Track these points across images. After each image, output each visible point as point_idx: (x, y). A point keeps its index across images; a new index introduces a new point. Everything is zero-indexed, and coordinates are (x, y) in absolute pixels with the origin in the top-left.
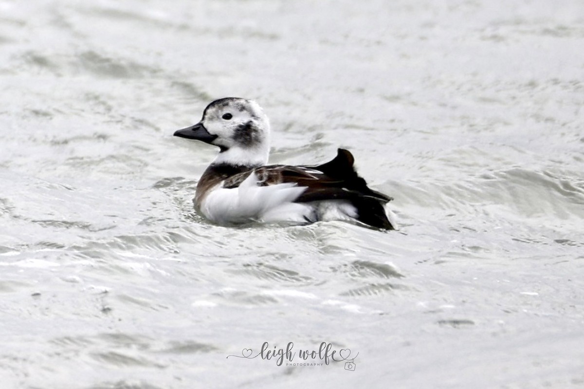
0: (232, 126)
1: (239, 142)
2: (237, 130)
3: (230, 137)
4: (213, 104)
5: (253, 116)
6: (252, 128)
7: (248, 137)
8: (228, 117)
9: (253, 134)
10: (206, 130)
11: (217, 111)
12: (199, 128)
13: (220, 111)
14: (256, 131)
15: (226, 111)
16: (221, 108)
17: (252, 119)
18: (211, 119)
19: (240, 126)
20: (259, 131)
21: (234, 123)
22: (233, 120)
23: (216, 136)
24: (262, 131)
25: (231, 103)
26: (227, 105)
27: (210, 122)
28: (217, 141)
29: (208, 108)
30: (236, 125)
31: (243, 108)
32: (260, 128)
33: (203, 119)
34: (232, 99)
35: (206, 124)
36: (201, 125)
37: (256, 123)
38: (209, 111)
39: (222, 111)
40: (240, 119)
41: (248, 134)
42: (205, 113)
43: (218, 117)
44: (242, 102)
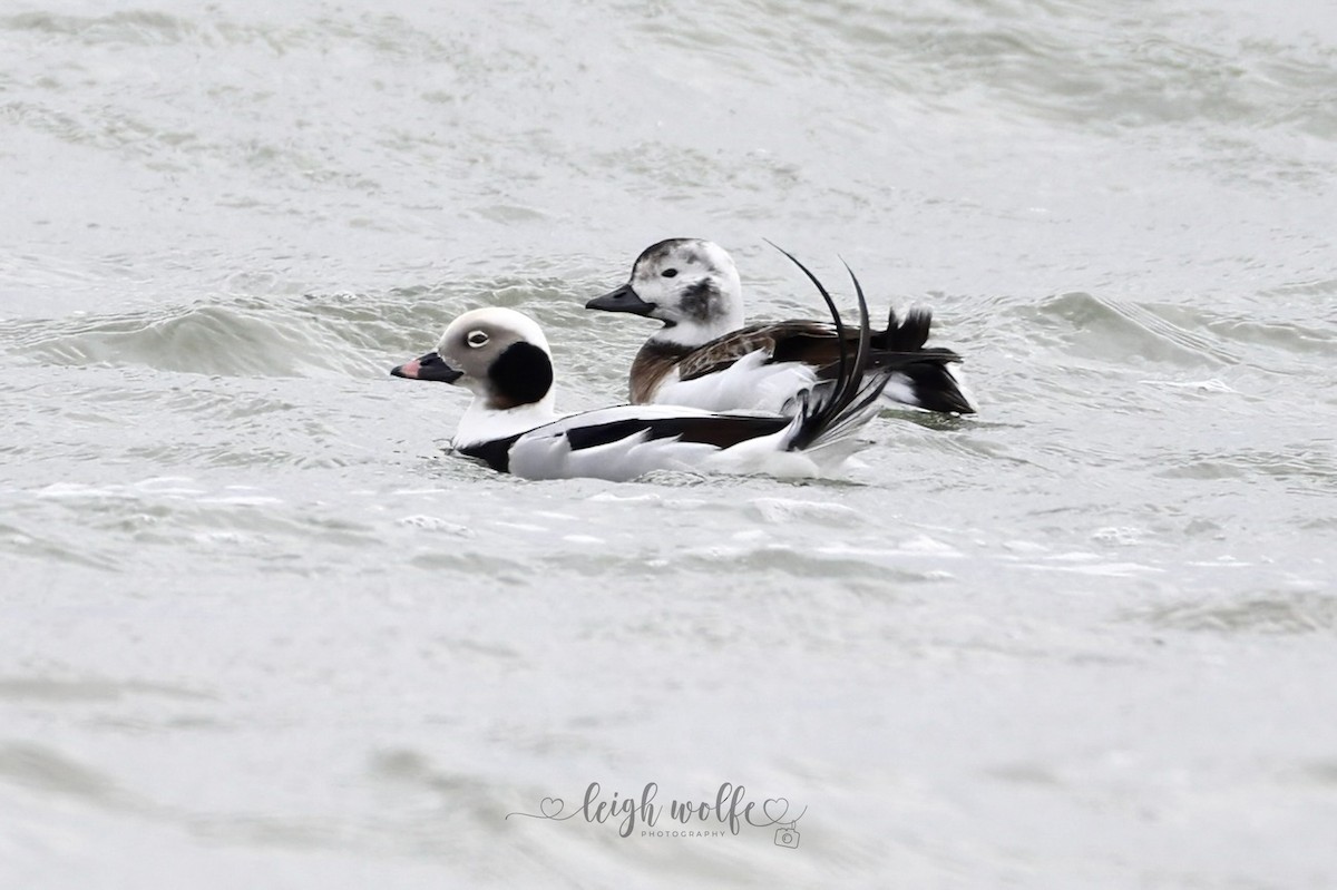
0: (677, 287)
1: (690, 313)
2: (686, 295)
3: (675, 306)
4: (645, 255)
5: (711, 269)
6: (711, 290)
7: (704, 306)
8: (671, 273)
9: (713, 300)
10: (636, 296)
11: (652, 267)
12: (624, 294)
13: (656, 266)
14: (716, 293)
15: (667, 265)
16: (657, 260)
17: (709, 275)
18: (645, 278)
19: (691, 287)
20: (722, 295)
21: (680, 283)
22: (679, 277)
23: (653, 306)
24: (728, 294)
25: (672, 251)
26: (665, 254)
27: (644, 282)
28: (657, 311)
29: (638, 260)
30: (685, 286)
31: (692, 258)
32: (723, 289)
33: (632, 279)
34: (673, 241)
35: (637, 287)
36: (628, 288)
37: (715, 279)
38: (640, 265)
39: (660, 264)
40: (691, 277)
41: (704, 301)
42: (634, 270)
43: (654, 275)
44: (691, 246)
